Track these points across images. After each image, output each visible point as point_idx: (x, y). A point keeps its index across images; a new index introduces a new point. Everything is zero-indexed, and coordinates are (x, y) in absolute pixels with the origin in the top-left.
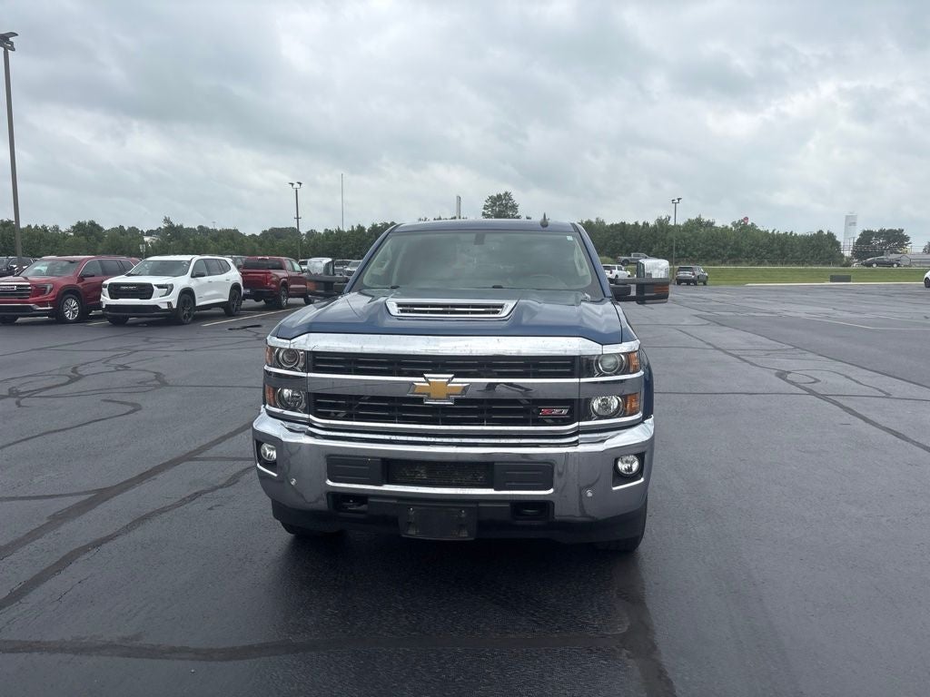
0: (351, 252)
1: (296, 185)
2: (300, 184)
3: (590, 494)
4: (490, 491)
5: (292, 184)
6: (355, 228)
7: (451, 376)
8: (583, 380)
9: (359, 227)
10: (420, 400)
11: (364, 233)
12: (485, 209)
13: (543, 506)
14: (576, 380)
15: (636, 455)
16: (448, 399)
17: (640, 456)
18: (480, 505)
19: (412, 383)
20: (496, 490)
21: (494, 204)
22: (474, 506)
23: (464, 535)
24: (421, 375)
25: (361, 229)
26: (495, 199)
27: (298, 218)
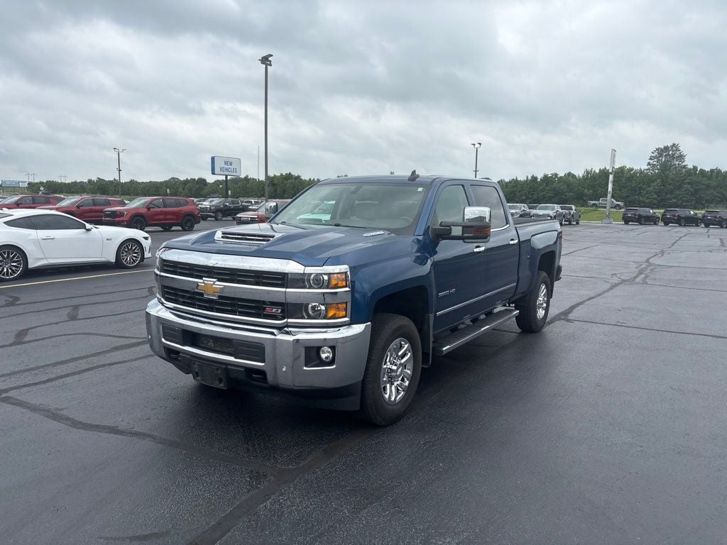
0: (524, 198)
1: (477, 146)
2: (480, 144)
3: (284, 369)
4: (232, 359)
5: (474, 145)
6: (530, 178)
7: (215, 280)
8: (288, 290)
9: (533, 177)
10: (202, 294)
11: (537, 182)
12: (651, 159)
13: (261, 372)
14: (284, 290)
15: (330, 347)
16: (214, 296)
17: (333, 348)
18: (229, 367)
19: (197, 283)
20: (236, 358)
21: (661, 155)
22: (224, 366)
23: (222, 386)
24: (201, 277)
25: (534, 179)
26: (662, 150)
27: (476, 171)
